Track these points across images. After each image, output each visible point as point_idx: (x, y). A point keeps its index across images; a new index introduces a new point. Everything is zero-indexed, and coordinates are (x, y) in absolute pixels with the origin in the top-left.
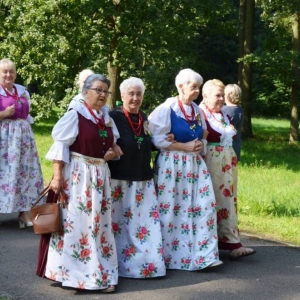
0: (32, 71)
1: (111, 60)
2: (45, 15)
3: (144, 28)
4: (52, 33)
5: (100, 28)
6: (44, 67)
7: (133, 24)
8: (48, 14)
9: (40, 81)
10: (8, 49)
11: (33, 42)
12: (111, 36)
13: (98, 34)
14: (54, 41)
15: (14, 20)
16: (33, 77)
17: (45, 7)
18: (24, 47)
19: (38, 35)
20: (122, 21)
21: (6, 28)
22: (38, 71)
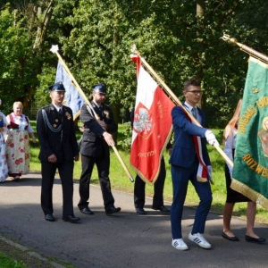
10: (114, 84)
12: (197, 68)
13: (187, 68)
15: (119, 61)
17: (144, 48)
18: (126, 82)
20: (206, 56)
21: (111, 67)
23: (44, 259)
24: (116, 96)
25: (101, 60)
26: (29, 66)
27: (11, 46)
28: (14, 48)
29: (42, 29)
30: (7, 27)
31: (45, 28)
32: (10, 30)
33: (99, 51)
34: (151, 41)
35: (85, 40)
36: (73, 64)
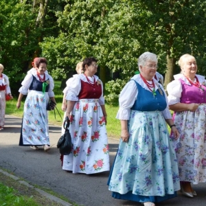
0: (116, 63)
1: (169, 53)
2: (123, 26)
3: (191, 30)
4: (129, 38)
5: (161, 32)
6: (123, 61)
7: (184, 28)
8: (125, 25)
9: (121, 70)
10: (100, 50)
11: (116, 44)
12: (168, 37)
13: (159, 36)
14: (130, 43)
15: (103, 31)
16: (116, 68)
17: (123, 20)
18: (110, 48)
19: (119, 39)
20: (175, 26)
21: (98, 36)
22: (120, 64)
23: (31, 186)
24: (102, 59)
25: (88, 30)
26: (33, 35)
27: (18, 19)
28: (21, 21)
29: (44, 5)
30: (15, 4)
31: (45, 4)
32: (17, 6)
33: (88, 22)
34: (129, 14)
35: (76, 13)
36: (68, 34)
